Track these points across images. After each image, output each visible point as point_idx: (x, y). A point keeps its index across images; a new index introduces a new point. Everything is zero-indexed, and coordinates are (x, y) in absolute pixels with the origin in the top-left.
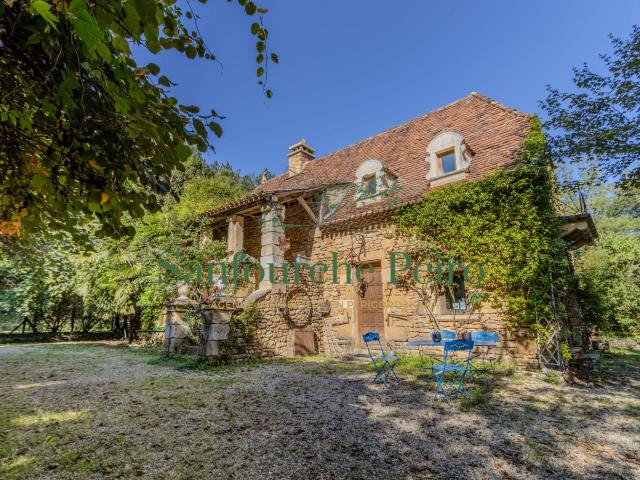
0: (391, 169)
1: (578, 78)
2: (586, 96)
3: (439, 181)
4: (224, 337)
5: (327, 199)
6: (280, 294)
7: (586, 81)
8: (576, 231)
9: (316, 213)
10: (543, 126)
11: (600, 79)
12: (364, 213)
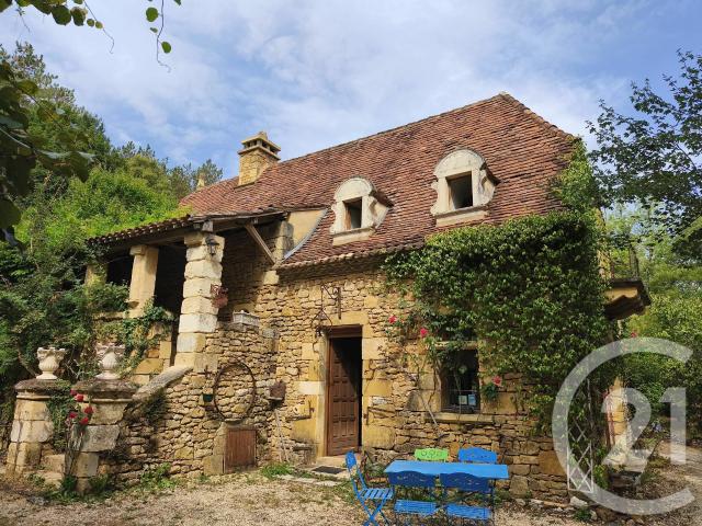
0: (385, 190)
1: (636, 97)
2: (646, 123)
3: (449, 219)
4: (110, 444)
5: (290, 227)
6: (206, 373)
7: (645, 103)
8: (624, 298)
9: (272, 248)
10: (590, 155)
11: (663, 104)
12: (342, 256)
